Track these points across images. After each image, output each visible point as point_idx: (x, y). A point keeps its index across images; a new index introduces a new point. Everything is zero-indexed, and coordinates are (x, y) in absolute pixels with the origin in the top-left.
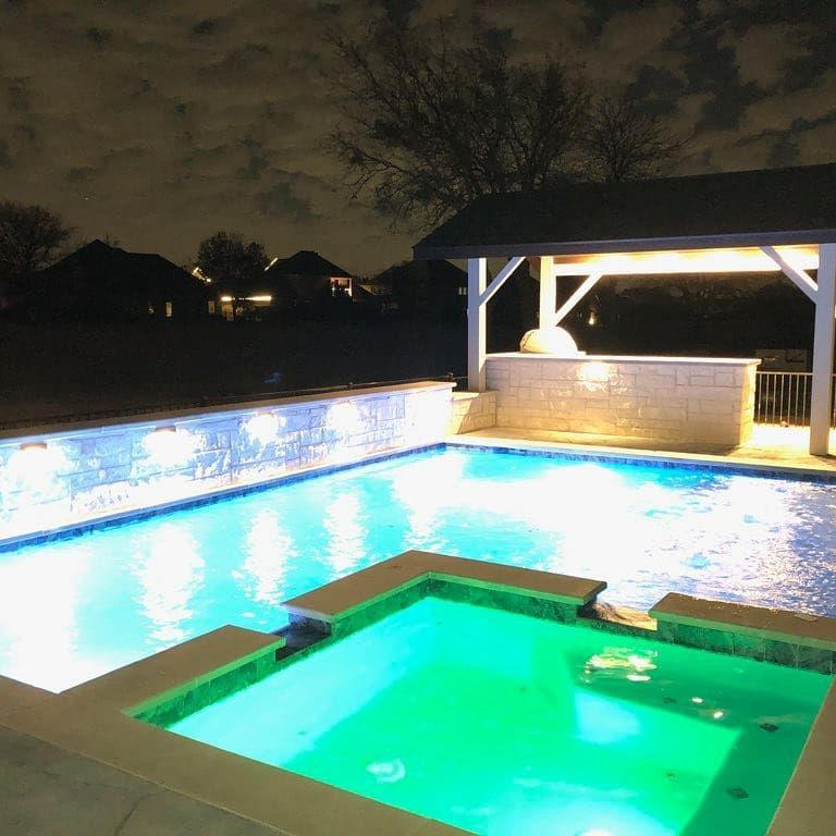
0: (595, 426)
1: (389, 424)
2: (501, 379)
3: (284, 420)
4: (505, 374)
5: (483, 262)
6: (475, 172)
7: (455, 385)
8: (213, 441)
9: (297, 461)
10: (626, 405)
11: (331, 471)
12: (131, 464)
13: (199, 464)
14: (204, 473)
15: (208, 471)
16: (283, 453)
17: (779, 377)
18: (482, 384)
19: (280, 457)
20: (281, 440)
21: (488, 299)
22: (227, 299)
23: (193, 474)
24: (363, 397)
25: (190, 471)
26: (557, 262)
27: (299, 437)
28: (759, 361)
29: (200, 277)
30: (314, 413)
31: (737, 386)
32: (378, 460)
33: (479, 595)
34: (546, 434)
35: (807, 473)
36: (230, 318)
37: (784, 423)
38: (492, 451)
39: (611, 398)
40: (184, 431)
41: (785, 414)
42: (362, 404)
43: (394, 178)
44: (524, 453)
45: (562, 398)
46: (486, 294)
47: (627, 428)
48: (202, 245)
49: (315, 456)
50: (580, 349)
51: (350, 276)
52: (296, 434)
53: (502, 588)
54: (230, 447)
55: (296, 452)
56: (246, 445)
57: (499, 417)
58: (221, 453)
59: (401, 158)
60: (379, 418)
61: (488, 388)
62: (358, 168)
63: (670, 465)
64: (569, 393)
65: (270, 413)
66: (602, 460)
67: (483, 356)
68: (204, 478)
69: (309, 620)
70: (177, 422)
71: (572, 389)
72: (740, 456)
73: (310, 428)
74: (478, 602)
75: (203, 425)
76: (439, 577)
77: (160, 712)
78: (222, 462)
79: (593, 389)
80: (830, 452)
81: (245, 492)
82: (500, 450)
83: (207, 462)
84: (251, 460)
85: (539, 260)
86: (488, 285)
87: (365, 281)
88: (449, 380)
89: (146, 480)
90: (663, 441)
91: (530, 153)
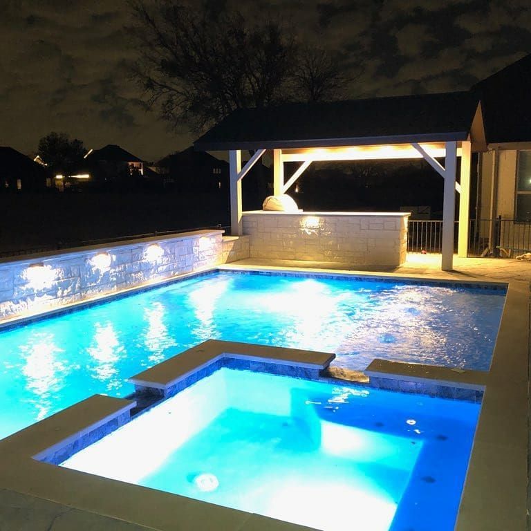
0: (311, 256)
1: (183, 258)
2: (252, 227)
3: (114, 257)
4: (254, 224)
5: (239, 152)
6: (226, 94)
7: (224, 231)
8: (68, 272)
9: (124, 283)
10: (331, 243)
11: (147, 290)
12: (14, 289)
13: (59, 288)
14: (63, 293)
15: (66, 292)
16: (115, 279)
17: (420, 223)
18: (240, 231)
19: (112, 281)
20: (113, 270)
21: (243, 176)
22: (59, 177)
23: (55, 294)
24: (166, 241)
25: (53, 292)
26: (284, 153)
27: (125, 267)
28: (409, 214)
29: (40, 162)
30: (134, 252)
31: (397, 230)
32: (176, 281)
33: (256, 366)
34: (282, 262)
35: (441, 282)
36: (62, 189)
37: (423, 251)
38: (249, 273)
39: (321, 239)
40: (49, 266)
41: (424, 246)
42: (165, 246)
43: (174, 97)
44: (270, 274)
45: (292, 239)
46: (242, 173)
47: (331, 258)
48: (41, 141)
49: (136, 281)
50: (300, 208)
51: (142, 161)
52: (123, 266)
53: (272, 361)
54: (80, 276)
55: (123, 278)
56: (90, 275)
57: (251, 252)
58: (74, 280)
59: (178, 84)
60: (176, 254)
61: (244, 234)
62: (150, 91)
63: (359, 279)
64: (295, 236)
65: (105, 253)
66: (319, 277)
67: (240, 213)
68: (63, 297)
69: (148, 388)
70: (45, 260)
71: (297, 233)
72: (400, 272)
73: (131, 262)
74: (256, 370)
75: (61, 262)
76: (230, 356)
77: (57, 455)
78: (75, 286)
79: (310, 233)
80: (454, 268)
81: (92, 305)
82: (254, 273)
83: (64, 287)
84: (93, 285)
85: (273, 151)
86: (242, 168)
87: (151, 165)
88: (219, 229)
89: (24, 299)
90: (353, 264)
91: (261, 83)
